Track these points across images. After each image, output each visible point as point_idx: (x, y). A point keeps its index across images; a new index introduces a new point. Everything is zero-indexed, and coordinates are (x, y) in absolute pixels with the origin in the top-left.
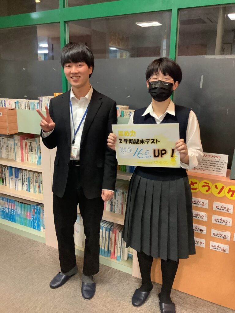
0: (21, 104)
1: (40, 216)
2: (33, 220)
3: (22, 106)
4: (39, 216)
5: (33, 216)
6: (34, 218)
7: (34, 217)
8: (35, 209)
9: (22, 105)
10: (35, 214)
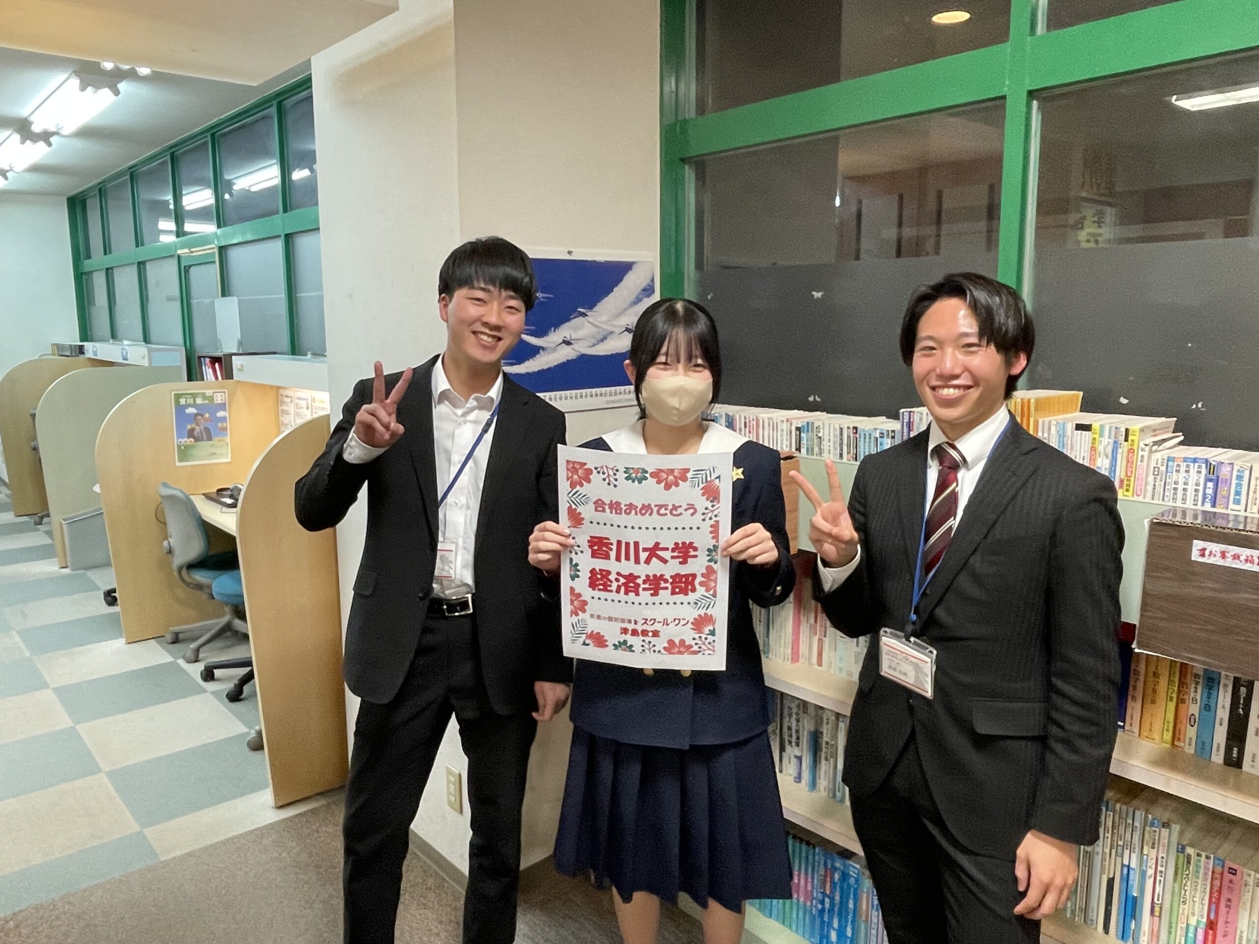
0: (820, 435)
1: (855, 904)
2: (822, 912)
3: (825, 444)
4: (851, 906)
5: (824, 893)
6: (827, 906)
7: (827, 900)
8: (835, 869)
9: (826, 438)
10: (833, 891)
